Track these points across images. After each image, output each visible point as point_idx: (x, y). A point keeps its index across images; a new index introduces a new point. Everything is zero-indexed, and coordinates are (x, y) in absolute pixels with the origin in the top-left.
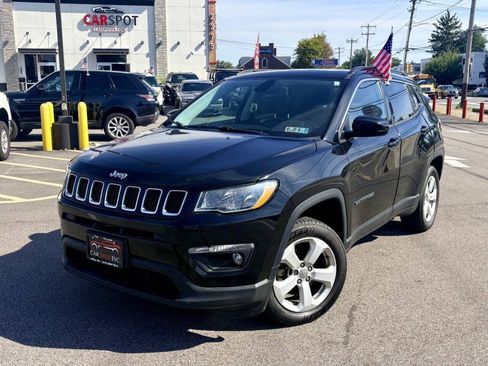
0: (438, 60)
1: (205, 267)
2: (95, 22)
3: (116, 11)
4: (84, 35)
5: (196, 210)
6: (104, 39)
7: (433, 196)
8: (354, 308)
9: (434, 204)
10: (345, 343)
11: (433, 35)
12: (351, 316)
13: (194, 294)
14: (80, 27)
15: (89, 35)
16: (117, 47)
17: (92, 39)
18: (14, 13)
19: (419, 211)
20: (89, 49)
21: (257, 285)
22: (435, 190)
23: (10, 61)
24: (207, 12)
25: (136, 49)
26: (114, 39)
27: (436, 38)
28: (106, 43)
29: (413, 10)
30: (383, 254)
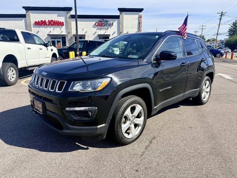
0: (230, 39)
1: (73, 117)
2: (99, 25)
3: (106, 21)
4: (95, 30)
5: (69, 90)
6: (101, 31)
7: (208, 90)
8: (154, 138)
9: (208, 93)
10: (141, 156)
11: (229, 29)
12: (151, 142)
13: (68, 128)
14: (94, 27)
15: (97, 29)
16: (106, 34)
17: (97, 31)
18: (72, 22)
19: (199, 96)
20: (96, 35)
21: (99, 127)
22: (209, 87)
23: (70, 39)
24: (139, 21)
25: (113, 35)
26: (105, 31)
27: (230, 30)
28: (102, 32)
29: (221, 19)
30: (179, 114)
